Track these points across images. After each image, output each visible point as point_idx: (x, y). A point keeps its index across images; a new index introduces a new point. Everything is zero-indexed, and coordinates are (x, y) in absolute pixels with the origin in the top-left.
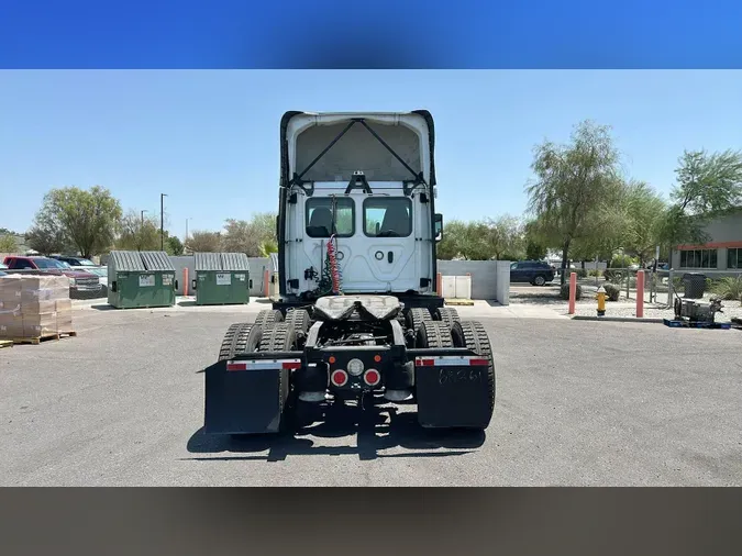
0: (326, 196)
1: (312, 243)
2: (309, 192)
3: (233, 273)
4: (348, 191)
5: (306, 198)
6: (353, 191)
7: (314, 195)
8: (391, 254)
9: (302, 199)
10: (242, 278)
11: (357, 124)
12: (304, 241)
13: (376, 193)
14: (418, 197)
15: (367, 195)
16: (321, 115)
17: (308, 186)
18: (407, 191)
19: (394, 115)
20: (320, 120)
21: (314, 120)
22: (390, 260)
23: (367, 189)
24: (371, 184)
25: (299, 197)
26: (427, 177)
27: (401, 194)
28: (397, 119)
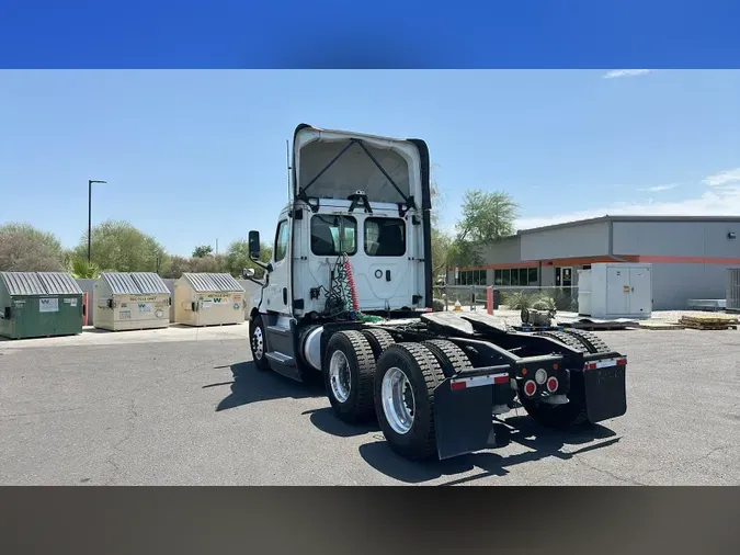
0: (331, 213)
1: (316, 262)
2: (315, 208)
3: (61, 297)
4: (351, 209)
5: (311, 214)
6: (356, 210)
7: (320, 212)
8: (388, 273)
9: (308, 215)
10: (73, 303)
11: (356, 144)
12: (309, 258)
13: (376, 213)
14: (410, 219)
15: (367, 215)
16: (326, 131)
17: (313, 202)
18: (402, 213)
19: (389, 140)
20: (323, 136)
21: (317, 135)
22: (388, 279)
23: (368, 209)
24: (372, 204)
25: (304, 212)
26: (418, 201)
27: (396, 215)
28: (391, 145)
